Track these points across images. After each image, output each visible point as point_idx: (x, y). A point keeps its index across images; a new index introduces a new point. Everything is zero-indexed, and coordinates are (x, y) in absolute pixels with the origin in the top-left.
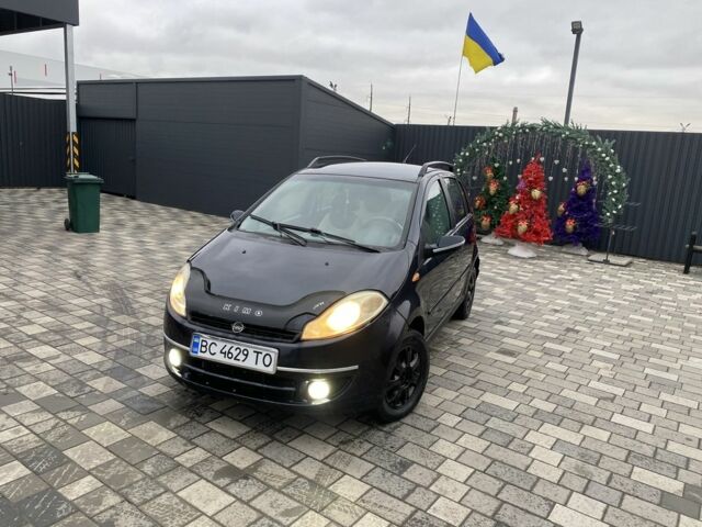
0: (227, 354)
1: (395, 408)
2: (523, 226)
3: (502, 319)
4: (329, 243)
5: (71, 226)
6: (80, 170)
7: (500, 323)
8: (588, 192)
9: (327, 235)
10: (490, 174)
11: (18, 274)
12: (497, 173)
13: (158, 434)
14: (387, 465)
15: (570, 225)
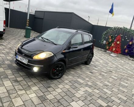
0: (21, 59)
1: (55, 77)
2: (114, 49)
3: (96, 66)
4: (49, 42)
5: (25, 37)
6: (28, 26)
7: (95, 67)
8: (132, 44)
9: (49, 41)
10: (110, 37)
11: (9, 43)
12: (112, 37)
13: (9, 72)
14: (46, 86)
15: (126, 51)
